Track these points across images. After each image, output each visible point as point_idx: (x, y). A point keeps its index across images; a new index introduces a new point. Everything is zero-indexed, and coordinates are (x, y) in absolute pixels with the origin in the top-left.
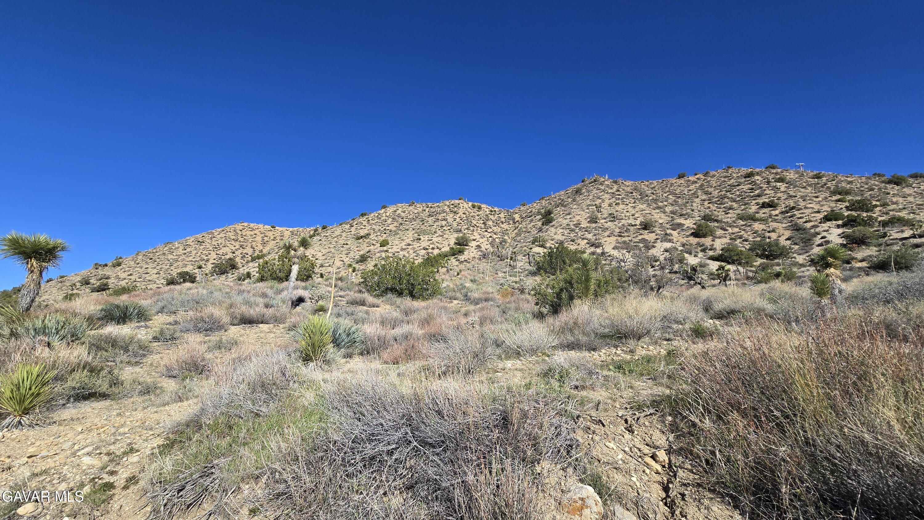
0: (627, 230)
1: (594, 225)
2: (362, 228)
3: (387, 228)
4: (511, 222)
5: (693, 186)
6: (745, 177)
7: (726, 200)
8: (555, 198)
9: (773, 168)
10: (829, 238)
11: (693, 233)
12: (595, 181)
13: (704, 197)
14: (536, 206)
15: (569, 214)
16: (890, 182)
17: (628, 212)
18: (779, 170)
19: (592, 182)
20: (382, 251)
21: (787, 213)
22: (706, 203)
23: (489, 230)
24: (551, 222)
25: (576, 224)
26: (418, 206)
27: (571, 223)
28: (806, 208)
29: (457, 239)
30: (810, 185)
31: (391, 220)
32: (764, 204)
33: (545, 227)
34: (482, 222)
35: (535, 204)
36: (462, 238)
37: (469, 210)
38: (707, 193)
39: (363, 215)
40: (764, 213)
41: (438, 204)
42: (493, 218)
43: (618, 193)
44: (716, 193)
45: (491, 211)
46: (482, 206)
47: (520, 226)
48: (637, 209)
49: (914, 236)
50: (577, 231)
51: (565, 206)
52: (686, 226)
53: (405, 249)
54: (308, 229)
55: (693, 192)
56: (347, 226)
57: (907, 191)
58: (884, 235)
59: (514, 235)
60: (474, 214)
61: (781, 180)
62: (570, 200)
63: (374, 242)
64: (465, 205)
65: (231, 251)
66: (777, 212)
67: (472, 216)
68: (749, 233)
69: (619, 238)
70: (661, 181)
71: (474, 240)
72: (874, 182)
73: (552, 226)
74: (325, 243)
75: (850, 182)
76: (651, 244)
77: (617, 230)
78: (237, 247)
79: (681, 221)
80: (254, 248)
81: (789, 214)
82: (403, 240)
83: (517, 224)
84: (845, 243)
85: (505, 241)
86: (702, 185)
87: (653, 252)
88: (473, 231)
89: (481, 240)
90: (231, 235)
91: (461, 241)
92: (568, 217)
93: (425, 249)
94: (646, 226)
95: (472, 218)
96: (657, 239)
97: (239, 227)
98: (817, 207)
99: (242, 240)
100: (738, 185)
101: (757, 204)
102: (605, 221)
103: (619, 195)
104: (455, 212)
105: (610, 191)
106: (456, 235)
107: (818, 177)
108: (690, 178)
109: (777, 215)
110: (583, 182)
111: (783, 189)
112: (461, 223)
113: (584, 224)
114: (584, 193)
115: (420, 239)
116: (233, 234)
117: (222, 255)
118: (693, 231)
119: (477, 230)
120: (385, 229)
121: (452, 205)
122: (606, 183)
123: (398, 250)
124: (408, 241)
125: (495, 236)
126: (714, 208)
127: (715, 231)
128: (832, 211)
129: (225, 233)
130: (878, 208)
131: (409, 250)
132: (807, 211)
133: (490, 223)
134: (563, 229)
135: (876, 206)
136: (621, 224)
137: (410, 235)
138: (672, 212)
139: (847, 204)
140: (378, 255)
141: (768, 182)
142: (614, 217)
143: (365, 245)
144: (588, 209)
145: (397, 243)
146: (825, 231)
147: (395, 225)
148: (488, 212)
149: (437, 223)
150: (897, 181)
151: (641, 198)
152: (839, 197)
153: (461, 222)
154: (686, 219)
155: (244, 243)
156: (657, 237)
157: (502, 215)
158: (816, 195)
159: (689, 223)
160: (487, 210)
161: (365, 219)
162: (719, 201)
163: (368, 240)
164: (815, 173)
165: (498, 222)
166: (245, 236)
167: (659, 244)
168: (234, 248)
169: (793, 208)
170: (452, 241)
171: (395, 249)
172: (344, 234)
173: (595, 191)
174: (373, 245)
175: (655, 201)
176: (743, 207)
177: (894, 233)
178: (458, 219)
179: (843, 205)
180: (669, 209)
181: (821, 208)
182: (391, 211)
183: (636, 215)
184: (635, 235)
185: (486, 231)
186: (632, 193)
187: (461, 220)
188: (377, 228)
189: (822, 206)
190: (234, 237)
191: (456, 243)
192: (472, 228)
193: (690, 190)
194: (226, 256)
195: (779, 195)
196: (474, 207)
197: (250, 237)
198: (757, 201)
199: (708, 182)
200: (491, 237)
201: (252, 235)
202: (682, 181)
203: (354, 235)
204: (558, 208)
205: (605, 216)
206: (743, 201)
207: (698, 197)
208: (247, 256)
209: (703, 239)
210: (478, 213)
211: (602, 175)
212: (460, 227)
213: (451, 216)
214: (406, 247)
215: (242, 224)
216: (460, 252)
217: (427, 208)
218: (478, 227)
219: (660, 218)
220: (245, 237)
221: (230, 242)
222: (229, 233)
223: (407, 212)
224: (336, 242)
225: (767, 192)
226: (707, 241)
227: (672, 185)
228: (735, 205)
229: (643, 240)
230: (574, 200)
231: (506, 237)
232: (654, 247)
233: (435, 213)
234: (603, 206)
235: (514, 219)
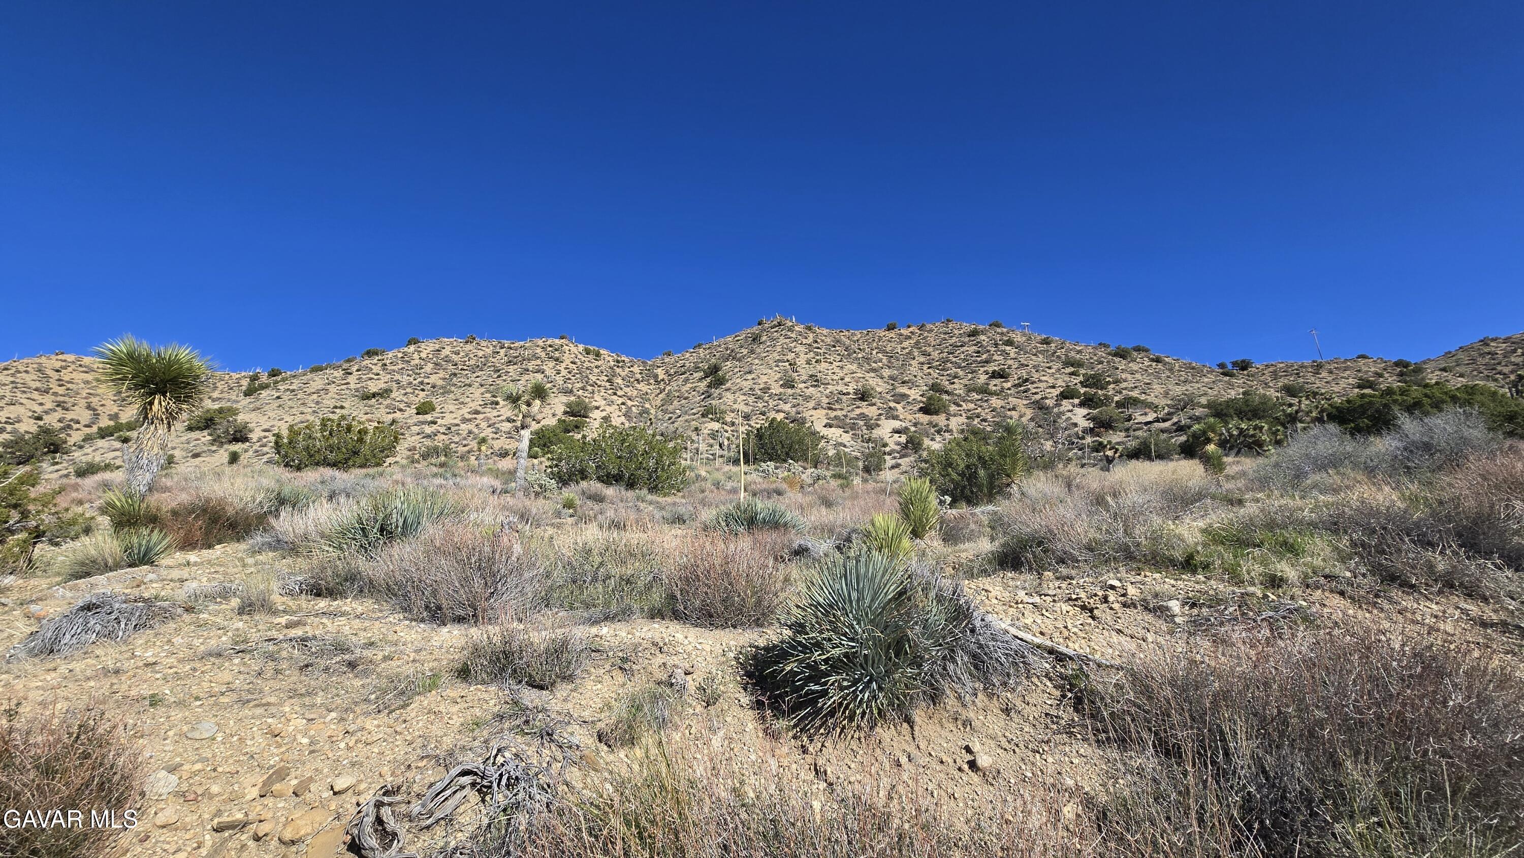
0: (839, 401)
1: (790, 391)
2: (371, 379)
3: (426, 381)
4: (652, 381)
5: (907, 343)
6: (969, 336)
7: (949, 365)
8: (719, 346)
9: (998, 325)
10: (1074, 420)
11: (921, 408)
12: (780, 324)
13: (922, 359)
14: (689, 358)
15: (750, 372)
16: (1116, 355)
17: (834, 373)
18: (1005, 330)
19: (775, 326)
20: (423, 423)
21: (1021, 386)
22: (925, 367)
23: (620, 393)
24: (722, 384)
25: (764, 388)
26: (484, 343)
27: (757, 387)
28: (1040, 381)
29: (569, 405)
30: (1040, 352)
31: (430, 366)
32: (994, 372)
33: (715, 392)
34: (606, 378)
35: (688, 355)
36: (578, 404)
37: (580, 356)
38: (925, 354)
39: (370, 354)
40: (995, 385)
41: (522, 343)
42: (623, 374)
43: (815, 345)
44: (935, 354)
45: (618, 362)
46: (602, 352)
47: (668, 388)
48: (845, 371)
49: (1157, 420)
50: (766, 398)
51: (739, 360)
52: (911, 398)
53: (470, 420)
54: (235, 376)
55: (907, 350)
56: (339, 374)
57: (1134, 366)
58: (1129, 419)
59: (659, 403)
60: (589, 364)
61: (1010, 343)
62: (745, 351)
63: (402, 406)
64: (574, 349)
65: (30, 414)
66: (1009, 385)
67: (587, 368)
68: (986, 411)
69: (830, 412)
70: (865, 332)
71: (597, 408)
72: (1101, 353)
73: (728, 390)
74: (290, 403)
75: (1079, 352)
76: (872, 422)
77: (825, 401)
78: (49, 405)
79: (904, 390)
80: (94, 410)
81: (1022, 388)
82: (462, 403)
83: (662, 386)
84: (1092, 426)
85: (646, 411)
86: (917, 343)
87: (876, 433)
88: (593, 392)
89: (608, 409)
90: (31, 379)
91: (577, 409)
92: (749, 377)
93: (509, 420)
94: (863, 396)
95: (588, 372)
96: (880, 415)
97: (51, 362)
98: (1051, 381)
99: (61, 390)
100: (962, 346)
101: (987, 373)
102: (804, 385)
103: (818, 348)
104: (557, 360)
105: (805, 341)
106: (564, 399)
107: (1046, 342)
108: (902, 331)
109: (1009, 389)
110: (760, 324)
111: (1012, 355)
112: (569, 379)
113: (776, 389)
114: (766, 341)
115: (497, 403)
116: (35, 378)
117: (6, 423)
118: (921, 405)
119: (599, 391)
120: (422, 383)
121: (550, 346)
122: (797, 328)
123: (457, 421)
124: (474, 406)
125: (629, 403)
126: (936, 376)
127: (949, 406)
128: (1067, 386)
129: (13, 375)
130: (1112, 386)
131: (478, 422)
132: (1043, 385)
133: (619, 381)
134: (745, 394)
135: (1109, 383)
136: (828, 391)
137: (476, 397)
138: (892, 378)
139: (1081, 378)
140: (415, 429)
141: (996, 345)
142: (817, 381)
143: (383, 410)
144: (778, 366)
145: (452, 408)
146: (1069, 411)
147: (441, 376)
148: (612, 363)
149: (526, 377)
150: (1122, 354)
151: (849, 355)
152: (1071, 369)
153: (570, 376)
154: (910, 388)
155: (66, 399)
156: (880, 412)
157: (636, 369)
158: (1048, 365)
159: (914, 394)
160: (610, 359)
161: (375, 361)
162: (940, 365)
163: (388, 401)
164: (1044, 336)
165: (632, 380)
166: (68, 382)
167: (883, 422)
168: (39, 409)
169: (1026, 380)
170: (560, 409)
171: (449, 420)
172: (333, 389)
173: (782, 340)
174: (401, 410)
175: (867, 359)
176: (970, 376)
177: (1139, 417)
178: (564, 373)
179: (1077, 380)
180: (886, 373)
181: (1055, 382)
182: (429, 349)
183: (847, 380)
184: (850, 408)
185: (615, 394)
186: (834, 346)
187: (569, 373)
188: (405, 379)
189: (1056, 379)
190: (38, 385)
191: (565, 413)
192: (589, 388)
193: (904, 348)
194: (17, 425)
195: (1010, 362)
196: (588, 352)
197: (83, 385)
198: (986, 369)
199: (924, 338)
200: (623, 404)
201: (87, 382)
202: (892, 334)
203: (357, 390)
204: (728, 363)
205: (804, 378)
206: (969, 367)
207: (914, 359)
208: (75, 426)
209: (935, 417)
210: (597, 363)
211: (787, 315)
212: (570, 386)
213: (549, 367)
214: (470, 416)
215: (60, 357)
216: (577, 427)
217: (502, 348)
218: (599, 386)
219: (879, 385)
220: (69, 386)
221: (29, 395)
222: (24, 375)
223: (462, 354)
224: (317, 403)
225: (995, 357)
226: (941, 419)
227: (880, 339)
228: (961, 373)
229: (863, 416)
230: (752, 352)
231: (647, 406)
232: (878, 426)
233: (520, 359)
234: (799, 363)
235: (656, 376)
